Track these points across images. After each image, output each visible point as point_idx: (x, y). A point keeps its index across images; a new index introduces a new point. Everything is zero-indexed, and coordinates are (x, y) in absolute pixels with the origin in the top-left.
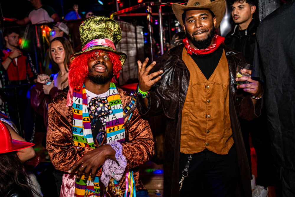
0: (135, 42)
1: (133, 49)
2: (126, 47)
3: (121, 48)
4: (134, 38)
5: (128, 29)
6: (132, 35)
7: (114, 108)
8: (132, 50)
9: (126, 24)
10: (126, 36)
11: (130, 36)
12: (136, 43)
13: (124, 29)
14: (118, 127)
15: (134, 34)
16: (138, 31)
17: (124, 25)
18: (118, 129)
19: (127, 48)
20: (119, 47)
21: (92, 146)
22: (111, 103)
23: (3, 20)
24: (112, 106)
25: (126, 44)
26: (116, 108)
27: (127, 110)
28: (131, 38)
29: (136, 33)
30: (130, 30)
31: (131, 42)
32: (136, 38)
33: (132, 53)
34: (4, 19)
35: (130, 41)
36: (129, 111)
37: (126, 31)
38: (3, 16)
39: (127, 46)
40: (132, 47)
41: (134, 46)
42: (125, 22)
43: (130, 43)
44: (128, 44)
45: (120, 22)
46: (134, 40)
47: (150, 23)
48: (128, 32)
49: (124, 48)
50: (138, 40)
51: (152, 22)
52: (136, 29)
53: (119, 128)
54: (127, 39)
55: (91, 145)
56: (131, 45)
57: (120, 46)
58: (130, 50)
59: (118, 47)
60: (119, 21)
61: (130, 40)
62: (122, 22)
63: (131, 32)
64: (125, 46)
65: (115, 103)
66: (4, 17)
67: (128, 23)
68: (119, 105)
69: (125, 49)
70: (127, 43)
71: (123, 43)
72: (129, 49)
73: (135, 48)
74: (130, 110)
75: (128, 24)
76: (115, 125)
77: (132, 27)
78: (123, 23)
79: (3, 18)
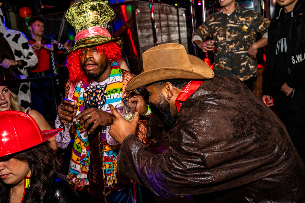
0: (177, 26)
2: (167, 31)
3: (162, 32)
4: (175, 21)
5: (169, 12)
6: (174, 18)
7: (110, 97)
8: (173, 33)
9: (166, 6)
10: (167, 19)
11: (171, 19)
12: (179, 26)
13: (165, 12)
15: (176, 17)
16: (180, 14)
17: (165, 8)
19: (169, 32)
20: (160, 31)
24: (109, 96)
25: (167, 28)
26: (112, 98)
28: (172, 21)
29: (178, 15)
30: (171, 12)
31: (173, 25)
32: (178, 21)
33: (173, 36)
35: (171, 24)
37: (167, 14)
38: (41, 4)
39: (169, 29)
40: (174, 31)
41: (176, 29)
42: (166, 5)
43: (171, 26)
44: (170, 28)
45: (161, 5)
46: (177, 23)
47: (191, 5)
48: (170, 14)
50: (181, 23)
51: (194, 3)
52: (178, 12)
54: (168, 22)
56: (172, 28)
57: (161, 29)
58: (172, 34)
59: (159, 31)
60: (159, 4)
61: (171, 23)
62: (162, 4)
63: (173, 14)
64: (166, 30)
65: (112, 92)
67: (168, 5)
68: (116, 94)
69: (167, 33)
70: (168, 26)
71: (163, 27)
72: (170, 33)
73: (177, 31)
75: (169, 6)
77: (174, 9)
78: (163, 6)
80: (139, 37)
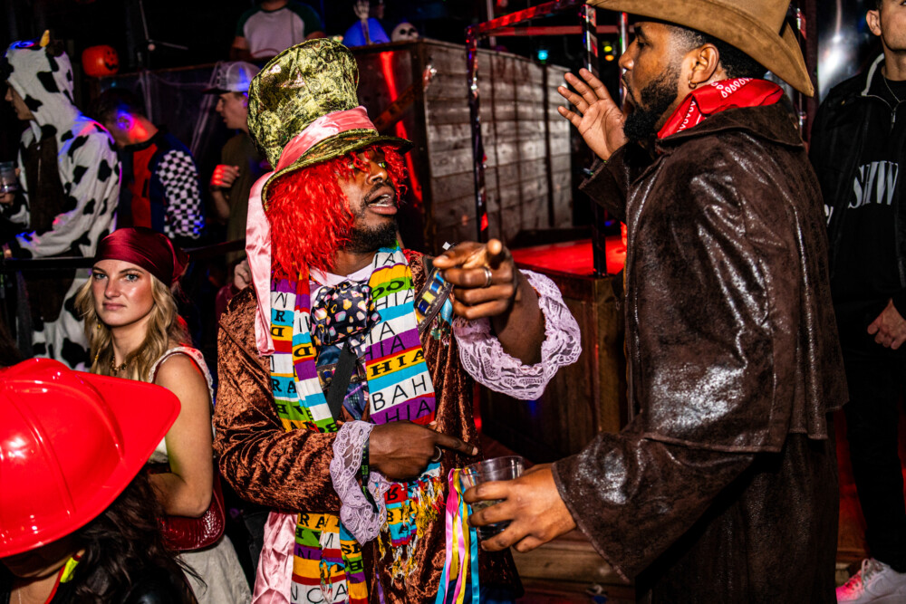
0: (542, 117)
1: (534, 138)
2: (513, 132)
3: (496, 135)
4: (538, 103)
5: (520, 76)
6: (533, 94)
7: (386, 303)
8: (531, 140)
9: (513, 59)
10: (515, 99)
11: (526, 99)
12: (547, 118)
13: (508, 75)
14: (401, 359)
15: (538, 92)
16: (551, 83)
17: (509, 65)
18: (402, 363)
19: (517, 134)
20: (492, 132)
21: (327, 430)
22: (378, 292)
23: (148, 51)
24: (381, 300)
25: (513, 123)
26: (391, 303)
27: (425, 304)
28: (528, 102)
29: (545, 87)
30: (526, 78)
31: (530, 116)
32: (546, 104)
33: (531, 149)
34: (152, 47)
35: (525, 113)
36: (432, 305)
37: (515, 83)
38: (147, 37)
39: (517, 128)
40: (533, 133)
41: (539, 127)
42: (512, 55)
43: (525, 119)
44: (521, 123)
45: (497, 55)
46: (540, 111)
47: (589, 60)
48: (522, 85)
49: (508, 136)
50: (552, 111)
51: (596, 55)
52: (545, 77)
53: (405, 361)
54: (516, 106)
55: (324, 426)
56: (528, 125)
57: (495, 127)
58: (526, 141)
59: (489, 131)
60: (494, 52)
61: (526, 110)
62: (501, 53)
63: (531, 84)
64: (511, 128)
65: (389, 289)
66: (150, 41)
67: (520, 57)
68: (402, 294)
69: (511, 139)
70: (516, 118)
71: (503, 120)
72: (522, 138)
73: (540, 134)
74: (435, 301)
75: (521, 60)
76: (392, 355)
77: (534, 69)
78: (505, 57)
79: (149, 43)
80: (431, 148)
